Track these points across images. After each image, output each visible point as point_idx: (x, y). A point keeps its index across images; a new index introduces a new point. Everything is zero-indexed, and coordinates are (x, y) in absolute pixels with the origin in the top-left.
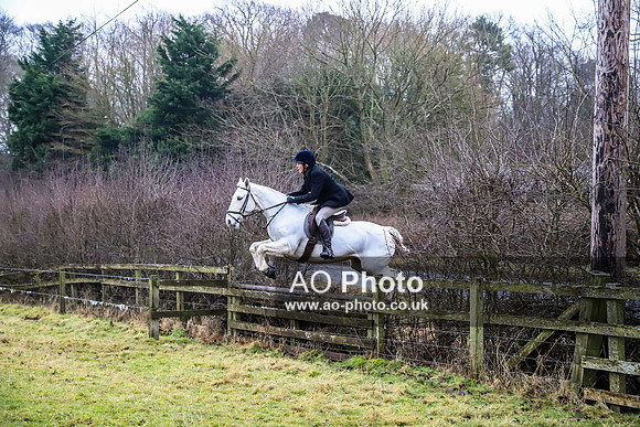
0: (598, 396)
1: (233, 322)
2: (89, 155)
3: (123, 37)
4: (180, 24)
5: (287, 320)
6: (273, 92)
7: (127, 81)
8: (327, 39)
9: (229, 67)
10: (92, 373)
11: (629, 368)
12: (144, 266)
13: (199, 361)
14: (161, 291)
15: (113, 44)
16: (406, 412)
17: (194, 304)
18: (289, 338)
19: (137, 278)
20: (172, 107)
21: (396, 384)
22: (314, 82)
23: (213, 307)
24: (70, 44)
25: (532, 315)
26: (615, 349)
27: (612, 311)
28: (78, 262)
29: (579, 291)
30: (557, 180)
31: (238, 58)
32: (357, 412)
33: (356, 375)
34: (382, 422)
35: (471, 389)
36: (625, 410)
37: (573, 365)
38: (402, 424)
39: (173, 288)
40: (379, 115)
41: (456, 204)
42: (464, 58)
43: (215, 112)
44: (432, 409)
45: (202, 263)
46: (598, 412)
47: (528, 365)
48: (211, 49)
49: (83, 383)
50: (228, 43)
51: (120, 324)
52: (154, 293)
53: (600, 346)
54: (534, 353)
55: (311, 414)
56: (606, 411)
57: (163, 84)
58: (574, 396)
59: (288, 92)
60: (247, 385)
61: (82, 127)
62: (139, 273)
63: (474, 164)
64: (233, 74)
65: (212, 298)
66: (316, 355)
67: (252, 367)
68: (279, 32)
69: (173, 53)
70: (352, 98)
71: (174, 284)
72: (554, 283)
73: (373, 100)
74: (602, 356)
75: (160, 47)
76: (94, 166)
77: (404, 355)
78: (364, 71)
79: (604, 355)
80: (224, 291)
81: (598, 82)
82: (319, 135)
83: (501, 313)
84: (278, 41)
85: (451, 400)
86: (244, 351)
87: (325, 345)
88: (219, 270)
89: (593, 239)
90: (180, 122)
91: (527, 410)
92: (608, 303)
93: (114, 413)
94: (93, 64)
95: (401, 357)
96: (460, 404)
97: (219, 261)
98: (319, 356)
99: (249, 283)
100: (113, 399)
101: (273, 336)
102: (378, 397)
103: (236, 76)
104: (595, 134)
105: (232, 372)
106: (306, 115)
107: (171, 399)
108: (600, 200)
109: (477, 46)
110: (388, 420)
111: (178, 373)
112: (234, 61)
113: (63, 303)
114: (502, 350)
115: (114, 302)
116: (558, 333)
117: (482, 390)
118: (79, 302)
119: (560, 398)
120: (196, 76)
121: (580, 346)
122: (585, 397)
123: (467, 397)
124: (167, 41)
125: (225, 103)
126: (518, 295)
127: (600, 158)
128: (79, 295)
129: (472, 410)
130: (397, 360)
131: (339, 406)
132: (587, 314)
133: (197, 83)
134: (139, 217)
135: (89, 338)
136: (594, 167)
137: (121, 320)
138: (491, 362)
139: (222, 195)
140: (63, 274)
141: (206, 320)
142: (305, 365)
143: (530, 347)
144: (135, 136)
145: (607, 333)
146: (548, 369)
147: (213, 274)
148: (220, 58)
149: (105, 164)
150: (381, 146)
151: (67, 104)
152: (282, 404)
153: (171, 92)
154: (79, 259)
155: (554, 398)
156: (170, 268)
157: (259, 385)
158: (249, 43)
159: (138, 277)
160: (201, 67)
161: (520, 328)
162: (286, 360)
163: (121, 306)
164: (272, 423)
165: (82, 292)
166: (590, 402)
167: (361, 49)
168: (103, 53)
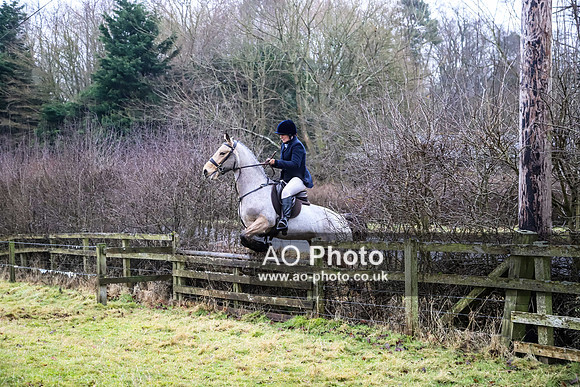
0: (527, 348)
1: (178, 287)
2: (35, 130)
3: (66, 18)
4: (121, 4)
5: (231, 284)
6: (212, 68)
7: (71, 59)
8: (263, 16)
9: (169, 43)
10: (43, 338)
11: (557, 322)
12: (91, 235)
13: (146, 324)
14: (108, 259)
15: (57, 23)
16: (346, 368)
17: (140, 270)
18: (232, 301)
19: (84, 247)
20: (115, 83)
21: (335, 342)
22: (250, 57)
23: (159, 272)
24: (14, 23)
25: (464, 273)
26: (543, 303)
27: (540, 267)
28: (27, 233)
29: (508, 250)
30: (485, 144)
31: (178, 35)
32: (299, 369)
33: (297, 335)
34: (324, 378)
35: (406, 345)
36: (553, 361)
37: (503, 320)
38: (342, 380)
39: (119, 256)
40: (313, 88)
41: (390, 169)
42: (393, 32)
43: (156, 87)
44: (370, 365)
45: (147, 231)
46: (527, 363)
47: (461, 321)
48: (151, 27)
49: (34, 347)
50: (168, 21)
51: (69, 291)
52: (102, 261)
53: (529, 301)
54: (466, 310)
55: (255, 372)
56: (535, 363)
57: (105, 60)
58: (504, 349)
59: (227, 68)
60: (193, 346)
61: (28, 104)
62: (86, 241)
63: (407, 130)
64: (173, 51)
65: (158, 264)
66: (259, 316)
67: (197, 329)
68: (217, 10)
69: (115, 32)
70: (286, 71)
71: (120, 251)
72: (484, 242)
73: (307, 74)
74: (531, 311)
75: (102, 26)
76: (41, 140)
77: (343, 315)
78: (298, 46)
79: (532, 309)
80: (169, 258)
81: (523, 50)
82: (258, 108)
83: (434, 272)
84: (216, 19)
85: (388, 356)
86: (190, 314)
87: (267, 307)
88: (163, 238)
89: (520, 200)
90: (124, 97)
91: (461, 363)
92: (536, 261)
93: (65, 375)
94: (37, 43)
95: (339, 316)
96: (398, 359)
97: (163, 228)
98: (262, 317)
99: (193, 249)
100: (63, 362)
101: (216, 299)
102: (319, 355)
103: (176, 53)
104: (522, 100)
105: (178, 334)
106: (244, 90)
107: (120, 361)
108: (526, 162)
109: (405, 21)
110: (329, 376)
111: (126, 336)
112: (174, 38)
113: (13, 272)
114: (435, 307)
115: (62, 270)
116: (489, 291)
117: (418, 345)
118: (29, 271)
119: (492, 352)
120: (138, 53)
121: (510, 302)
122: (515, 350)
123: (404, 353)
124: (109, 20)
125: (166, 79)
126: (450, 255)
127: (526, 122)
128: (28, 264)
129: (408, 365)
130: (336, 319)
131: (281, 364)
132: (516, 271)
133: (139, 60)
134: (85, 188)
135: (39, 305)
136: (520, 132)
137: (70, 287)
138: (425, 319)
139: (165, 165)
140: (12, 244)
141: (152, 286)
142: (248, 326)
143: (463, 303)
144: (80, 111)
145: (536, 289)
146: (480, 324)
147: (158, 241)
148: (160, 36)
149: (51, 138)
150: (317, 118)
151: (13, 81)
152: (226, 364)
153: (114, 69)
154: (27, 230)
155: (486, 351)
156: (117, 236)
157: (205, 345)
158: (188, 21)
159: (85, 245)
160: (142, 44)
161: (453, 286)
162: (231, 322)
163: (69, 274)
164: (218, 381)
165: (31, 261)
166: (520, 355)
167: (295, 25)
168: (47, 32)
